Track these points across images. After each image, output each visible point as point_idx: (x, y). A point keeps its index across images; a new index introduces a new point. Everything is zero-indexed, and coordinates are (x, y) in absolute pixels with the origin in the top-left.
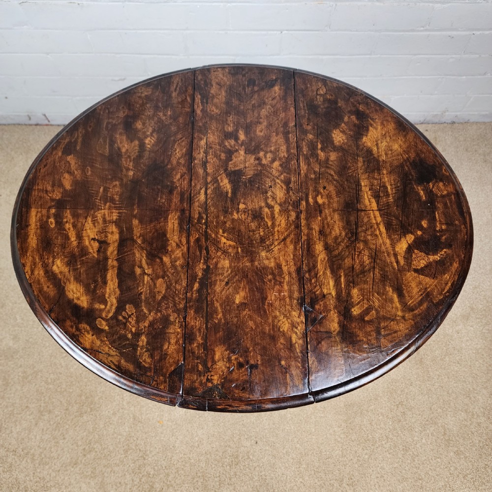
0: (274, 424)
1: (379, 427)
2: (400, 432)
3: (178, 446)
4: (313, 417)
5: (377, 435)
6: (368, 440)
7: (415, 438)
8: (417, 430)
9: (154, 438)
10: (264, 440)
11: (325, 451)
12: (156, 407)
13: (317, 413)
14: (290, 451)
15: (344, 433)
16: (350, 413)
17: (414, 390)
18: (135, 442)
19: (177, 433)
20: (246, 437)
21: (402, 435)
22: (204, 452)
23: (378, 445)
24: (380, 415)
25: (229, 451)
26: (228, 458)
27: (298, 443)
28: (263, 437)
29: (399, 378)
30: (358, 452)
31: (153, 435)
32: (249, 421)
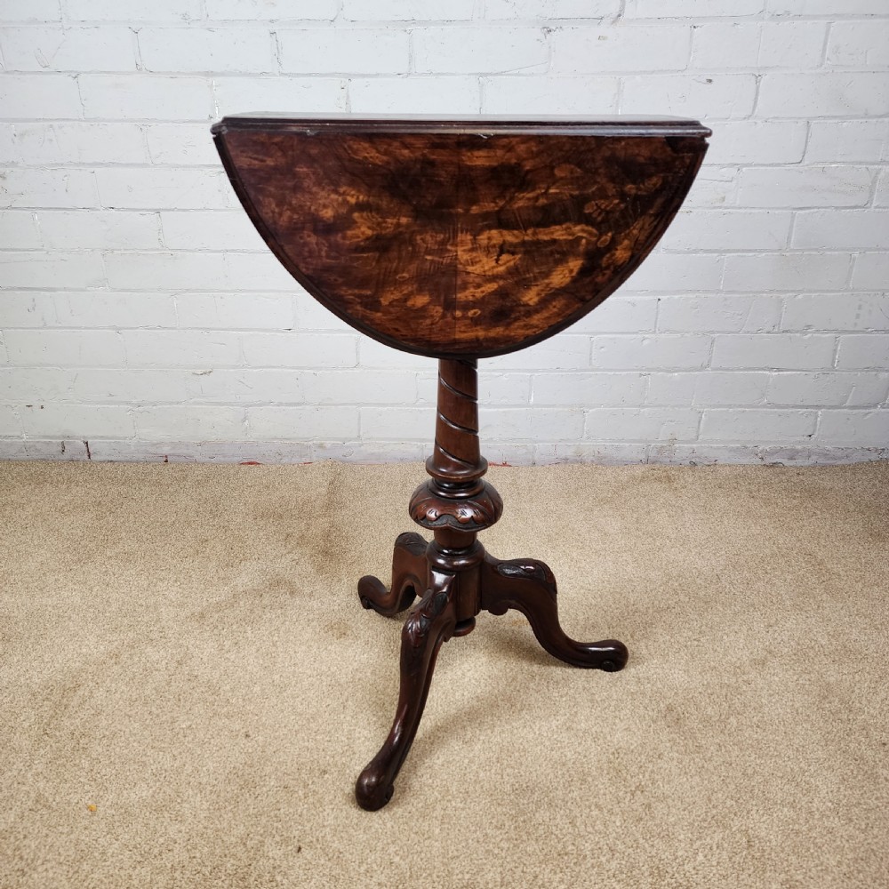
0: (347, 818)
1: (590, 829)
2: (641, 841)
3: (113, 853)
4: (438, 807)
5: (586, 845)
6: (566, 854)
7: (680, 854)
8: (682, 837)
9: (63, 836)
10: (319, 846)
11: (462, 872)
12: (93, 783)
13: (449, 801)
14: (376, 868)
15: (508, 840)
16: (524, 804)
17: (666, 766)
18: (17, 843)
19: (120, 830)
20: (278, 838)
21: (647, 845)
22: (169, 866)
23: (589, 865)
24: (593, 808)
25: (229, 865)
26: (224, 878)
27: (398, 855)
28: (318, 840)
29: (632, 747)
30: (541, 877)
31: (65, 831)
32: (291, 810)
